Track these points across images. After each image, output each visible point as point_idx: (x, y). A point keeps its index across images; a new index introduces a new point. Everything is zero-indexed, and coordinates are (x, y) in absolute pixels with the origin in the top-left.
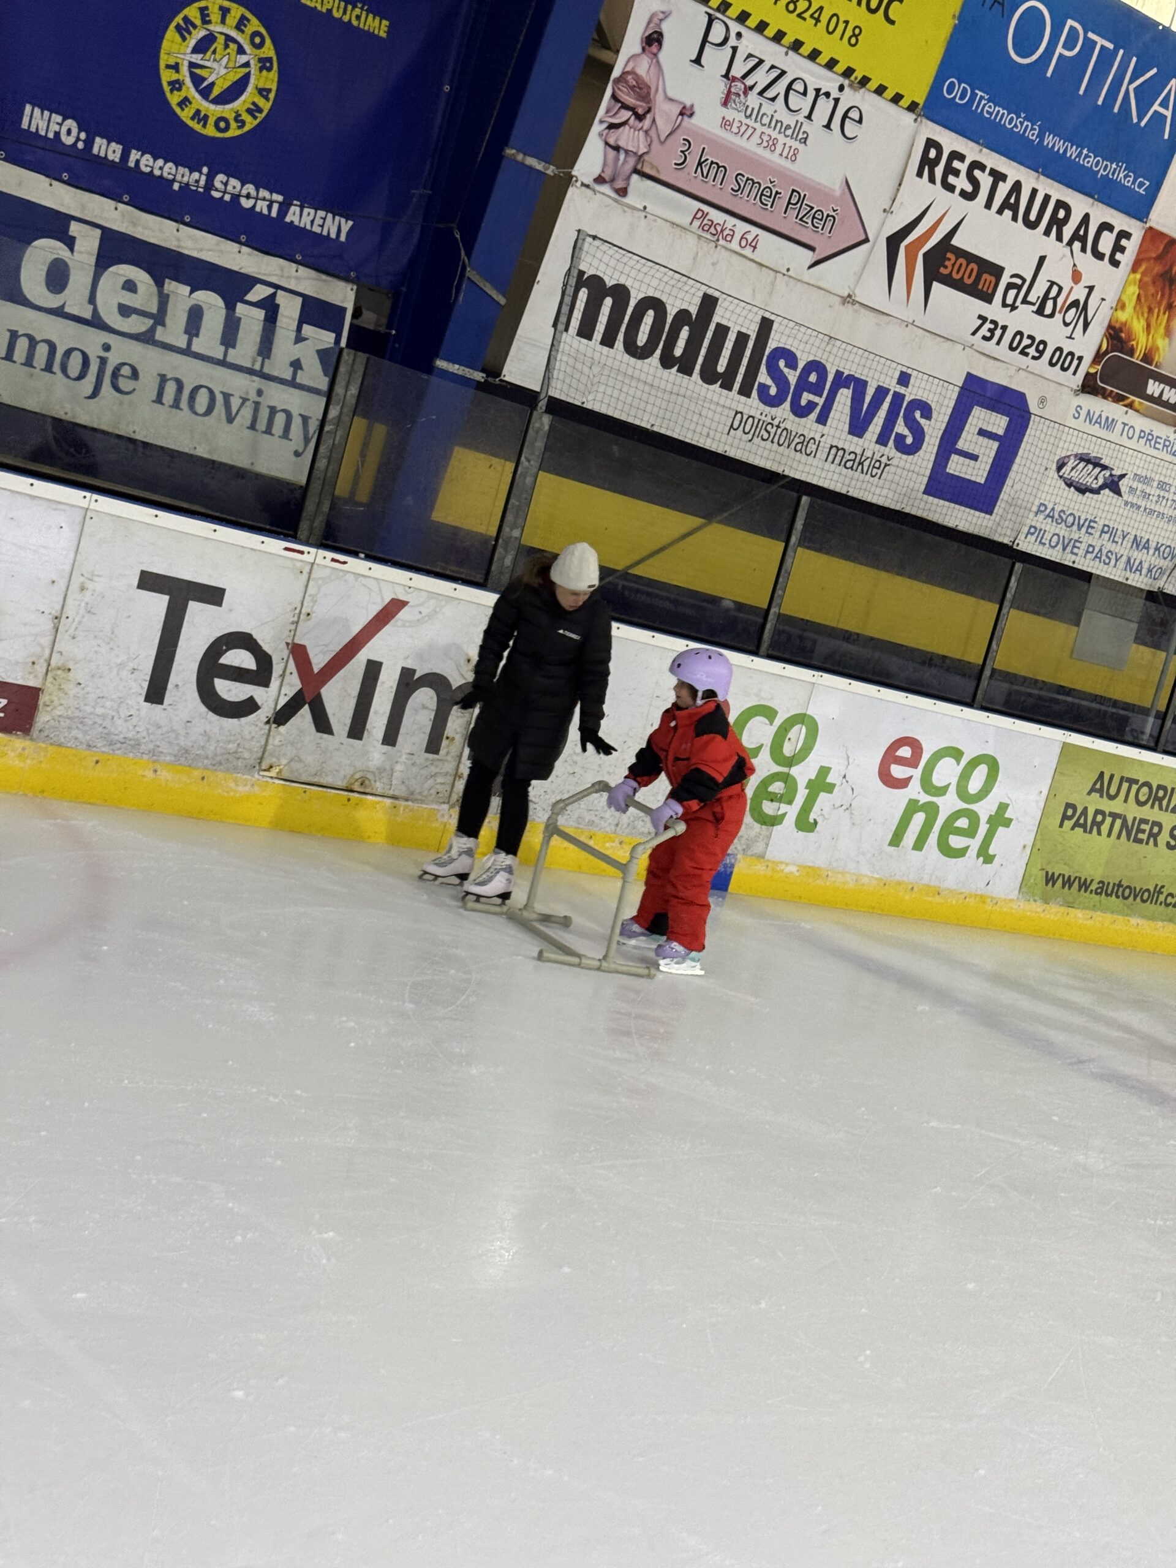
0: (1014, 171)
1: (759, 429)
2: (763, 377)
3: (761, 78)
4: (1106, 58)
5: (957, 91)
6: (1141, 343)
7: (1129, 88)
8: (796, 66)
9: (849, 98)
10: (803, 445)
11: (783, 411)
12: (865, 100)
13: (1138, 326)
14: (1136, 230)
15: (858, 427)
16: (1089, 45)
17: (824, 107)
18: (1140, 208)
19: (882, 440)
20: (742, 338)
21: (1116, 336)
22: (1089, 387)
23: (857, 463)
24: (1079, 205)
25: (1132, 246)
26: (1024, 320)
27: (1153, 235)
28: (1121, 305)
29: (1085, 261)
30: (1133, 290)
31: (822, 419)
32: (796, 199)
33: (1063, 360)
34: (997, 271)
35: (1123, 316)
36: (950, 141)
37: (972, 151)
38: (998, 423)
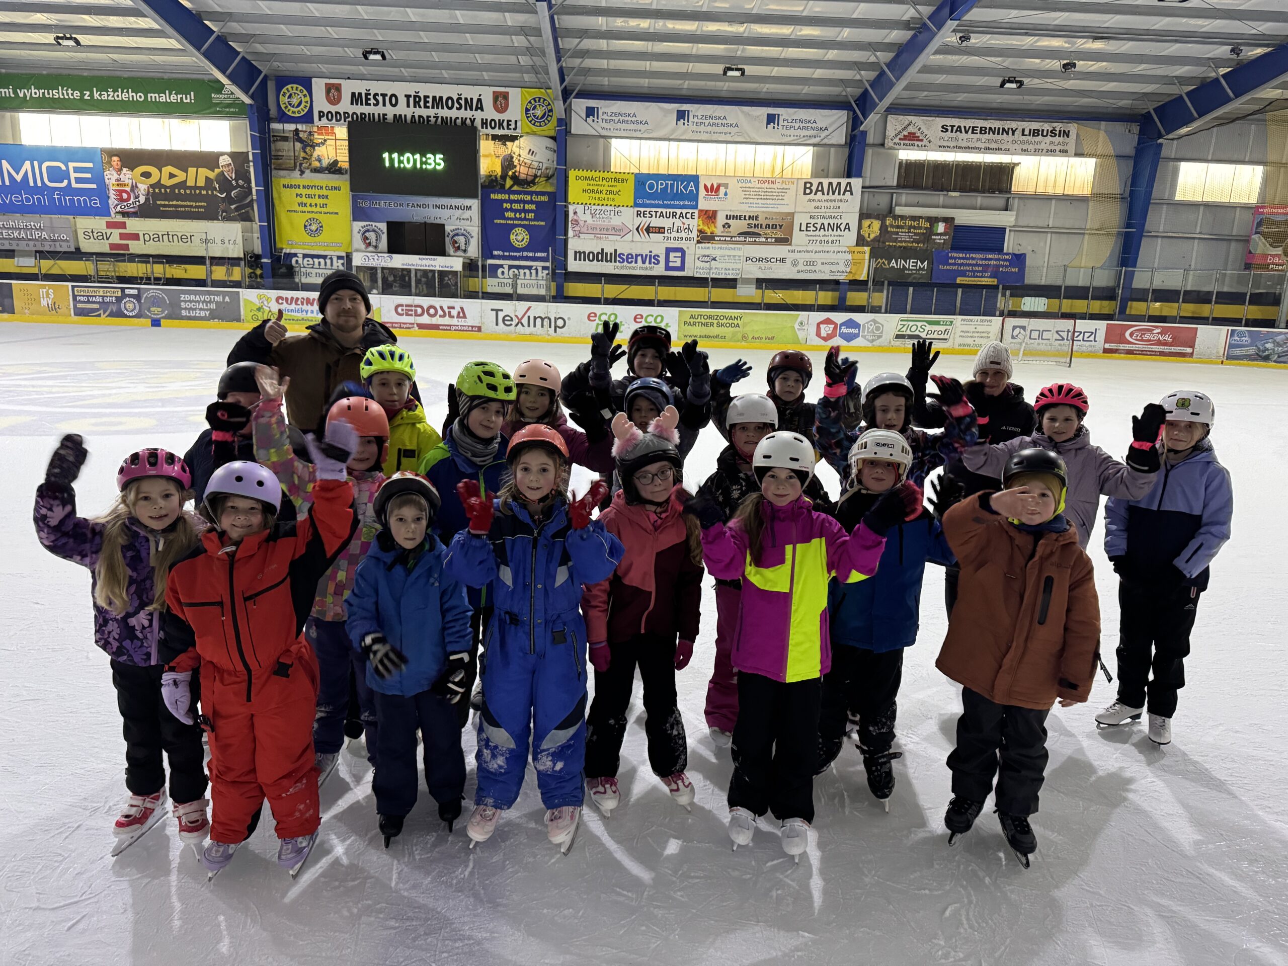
0: (660, 210)
1: (620, 268)
2: (618, 259)
3: (598, 212)
4: (672, 185)
5: (640, 201)
6: (708, 231)
7: (681, 187)
8: (604, 208)
9: (617, 209)
10: (633, 268)
11: (625, 263)
12: (621, 208)
13: (706, 228)
14: (696, 211)
15: (644, 262)
16: (667, 184)
17: (612, 213)
18: (696, 207)
19: (650, 263)
20: (611, 254)
21: (700, 231)
22: (698, 242)
23: (646, 269)
24: (678, 211)
25: (696, 215)
26: (674, 234)
27: (701, 211)
28: (699, 225)
29: (685, 220)
30: (701, 223)
31: (636, 262)
32: (613, 228)
33: (690, 239)
34: (664, 228)
35: (701, 227)
36: (642, 210)
37: (648, 210)
38: (679, 254)
